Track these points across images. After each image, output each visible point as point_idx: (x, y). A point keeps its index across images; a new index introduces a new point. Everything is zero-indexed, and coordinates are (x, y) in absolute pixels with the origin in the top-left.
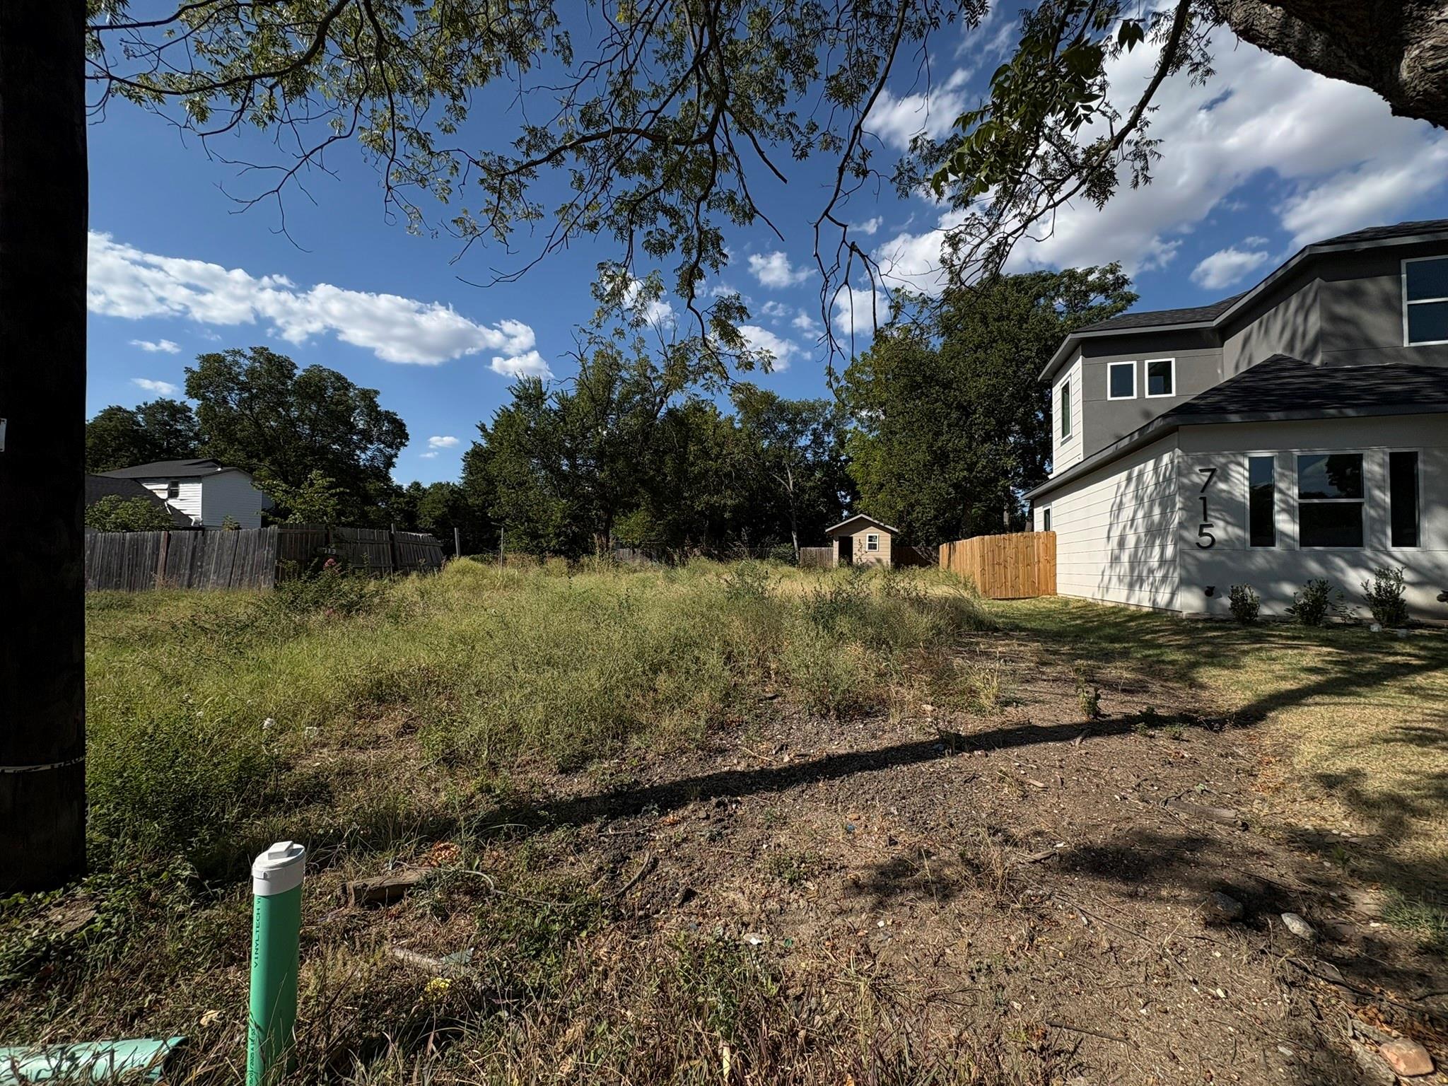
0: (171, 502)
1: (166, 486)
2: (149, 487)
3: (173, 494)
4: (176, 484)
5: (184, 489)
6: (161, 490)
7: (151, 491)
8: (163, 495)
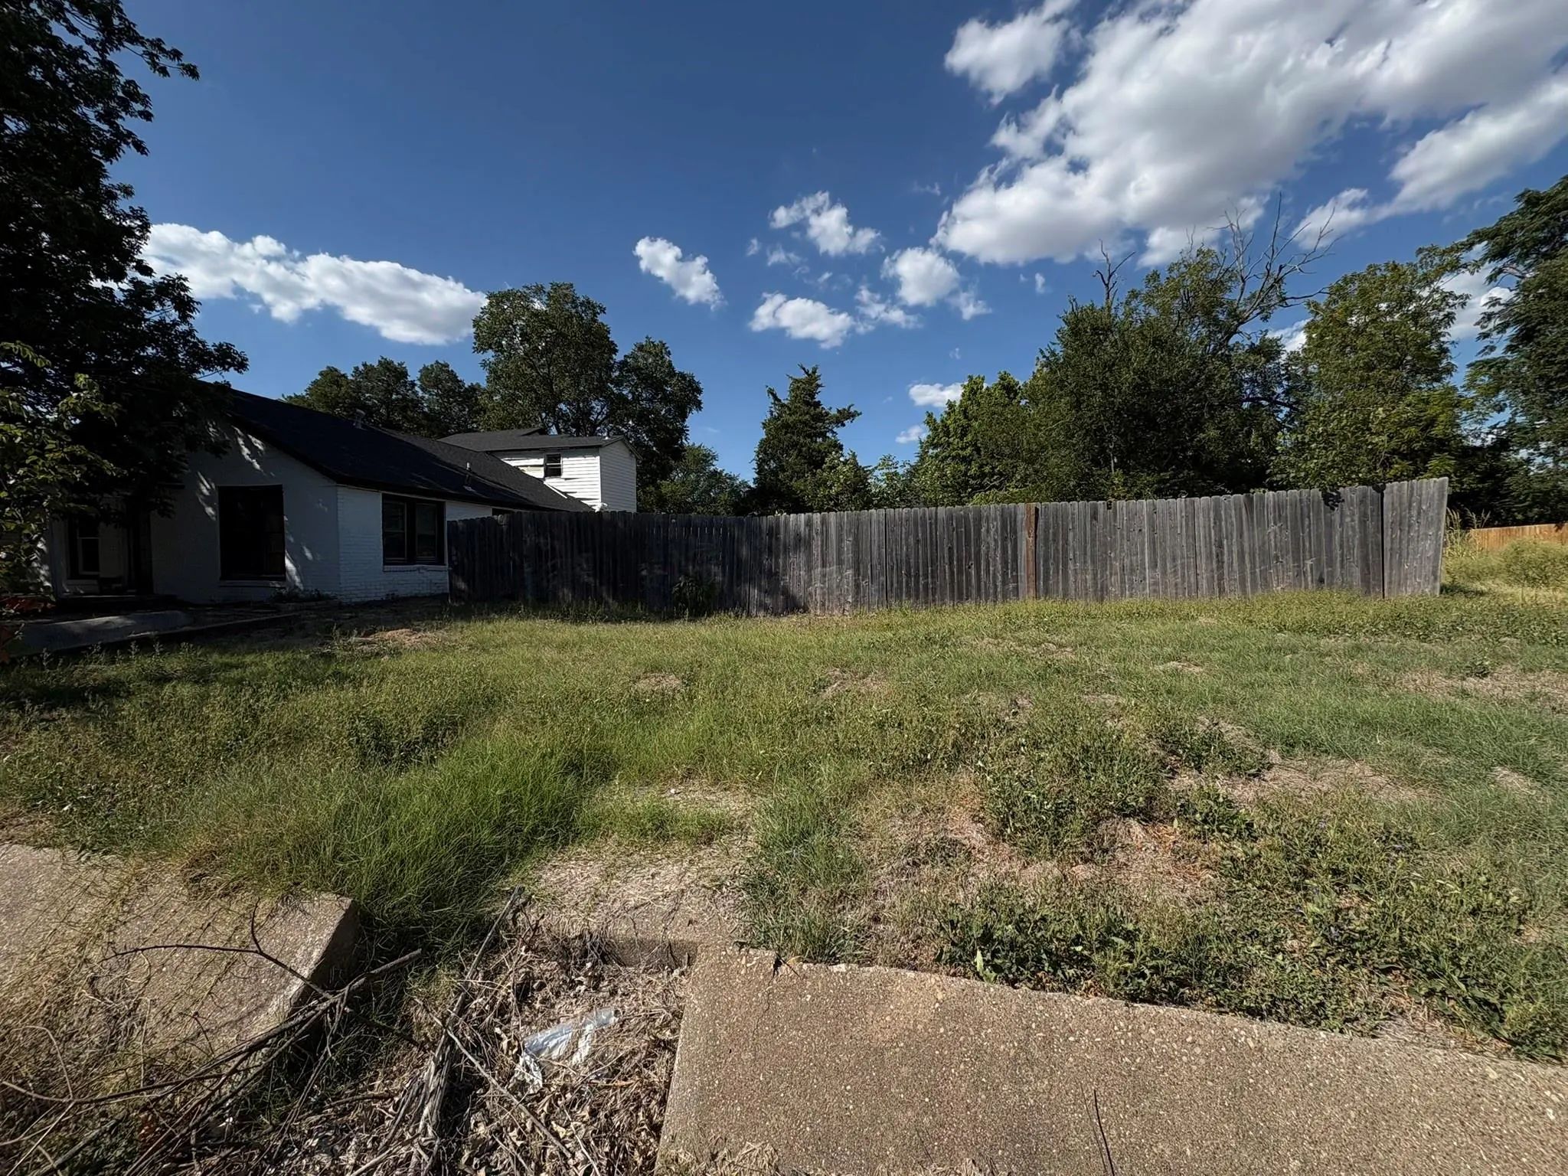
0: (551, 483)
1: (541, 461)
2: (513, 463)
3: (555, 472)
4: (557, 459)
5: (568, 464)
6: (532, 467)
7: (516, 468)
8: (539, 474)
